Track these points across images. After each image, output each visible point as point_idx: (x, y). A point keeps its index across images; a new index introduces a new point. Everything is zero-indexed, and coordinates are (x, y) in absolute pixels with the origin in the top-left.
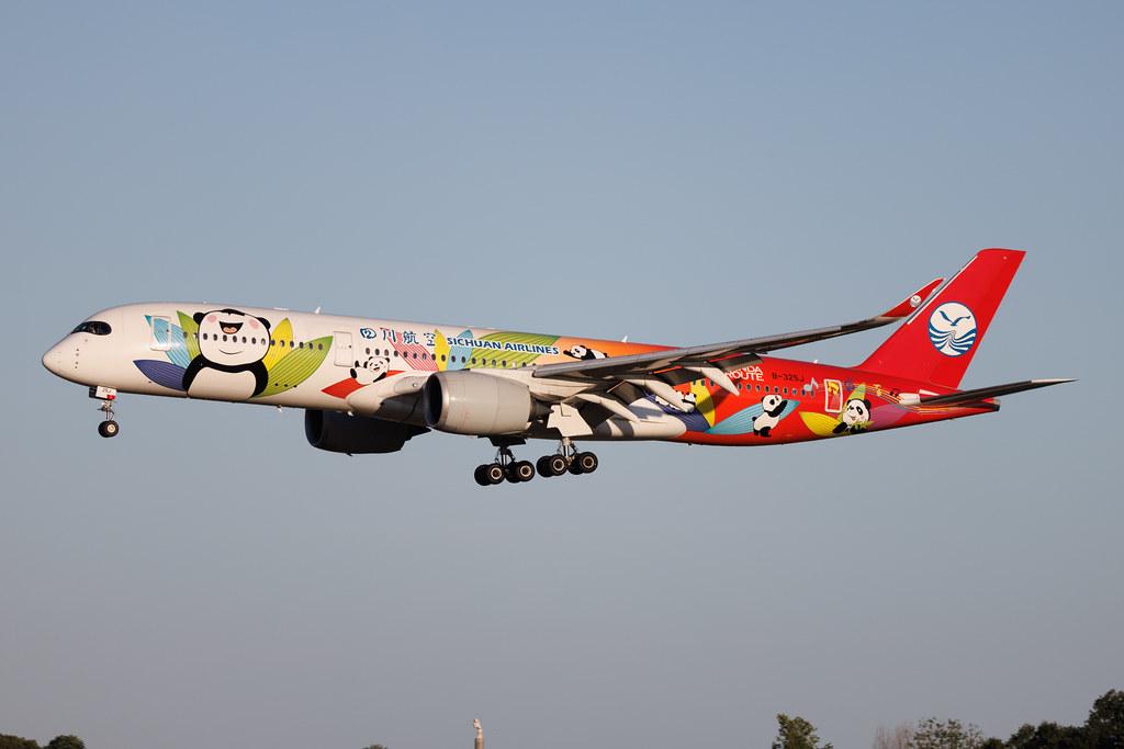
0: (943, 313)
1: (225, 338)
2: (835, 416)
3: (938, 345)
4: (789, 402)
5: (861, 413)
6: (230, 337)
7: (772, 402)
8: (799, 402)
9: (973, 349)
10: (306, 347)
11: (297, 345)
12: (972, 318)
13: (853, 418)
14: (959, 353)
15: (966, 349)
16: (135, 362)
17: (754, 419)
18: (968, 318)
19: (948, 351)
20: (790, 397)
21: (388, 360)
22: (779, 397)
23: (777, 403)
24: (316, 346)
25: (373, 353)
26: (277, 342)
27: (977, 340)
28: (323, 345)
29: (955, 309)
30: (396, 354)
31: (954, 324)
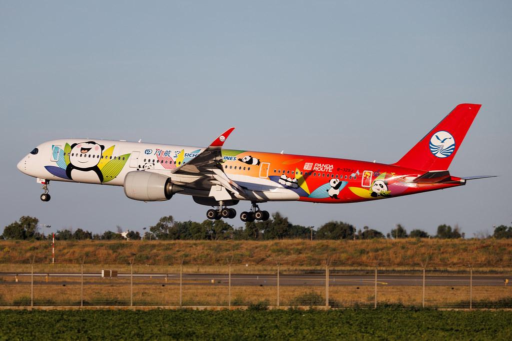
0: (437, 136)
1: (81, 155)
2: (368, 189)
3: (434, 153)
4: (343, 182)
5: (382, 187)
6: (83, 155)
7: (334, 182)
8: (347, 182)
9: (453, 154)
10: (117, 159)
11: (113, 158)
12: (452, 139)
13: (379, 190)
14: (445, 156)
15: (449, 154)
16: (45, 167)
17: (328, 191)
18: (450, 138)
19: (439, 155)
20: (343, 179)
21: (154, 164)
22: (338, 180)
23: (337, 183)
24: (121, 158)
25: (147, 161)
26: (104, 157)
27: (456, 150)
28: (124, 158)
29: (443, 134)
30: (158, 161)
31: (443, 142)
